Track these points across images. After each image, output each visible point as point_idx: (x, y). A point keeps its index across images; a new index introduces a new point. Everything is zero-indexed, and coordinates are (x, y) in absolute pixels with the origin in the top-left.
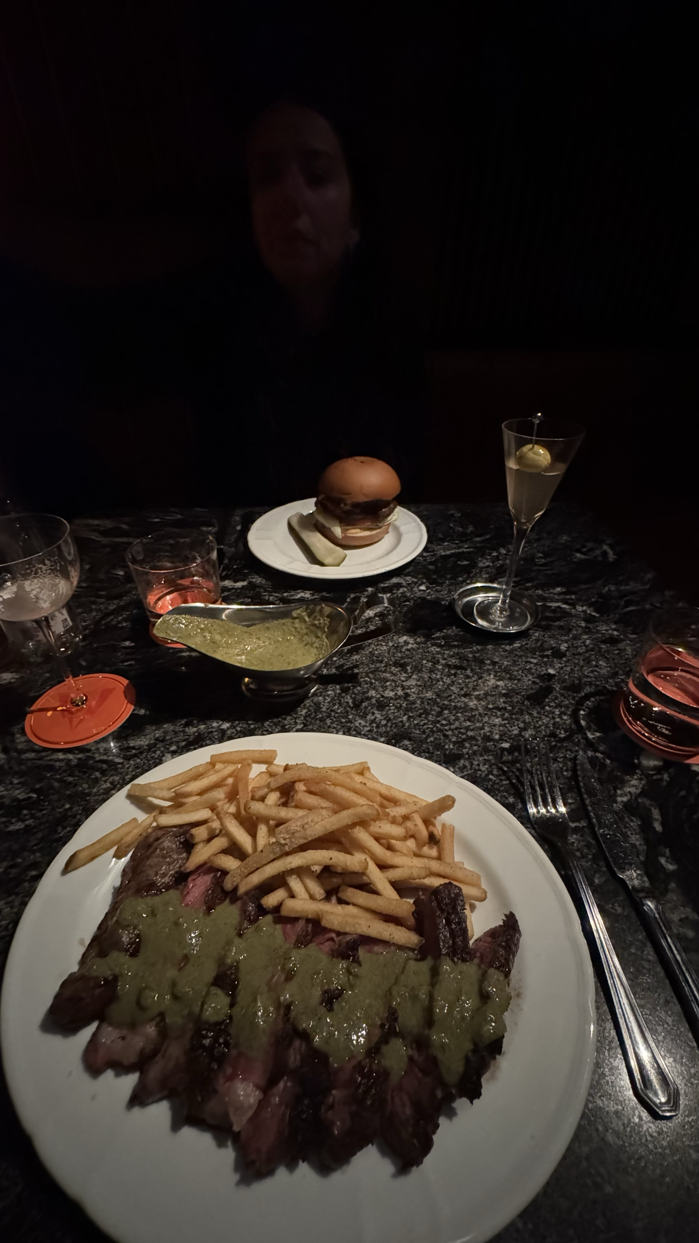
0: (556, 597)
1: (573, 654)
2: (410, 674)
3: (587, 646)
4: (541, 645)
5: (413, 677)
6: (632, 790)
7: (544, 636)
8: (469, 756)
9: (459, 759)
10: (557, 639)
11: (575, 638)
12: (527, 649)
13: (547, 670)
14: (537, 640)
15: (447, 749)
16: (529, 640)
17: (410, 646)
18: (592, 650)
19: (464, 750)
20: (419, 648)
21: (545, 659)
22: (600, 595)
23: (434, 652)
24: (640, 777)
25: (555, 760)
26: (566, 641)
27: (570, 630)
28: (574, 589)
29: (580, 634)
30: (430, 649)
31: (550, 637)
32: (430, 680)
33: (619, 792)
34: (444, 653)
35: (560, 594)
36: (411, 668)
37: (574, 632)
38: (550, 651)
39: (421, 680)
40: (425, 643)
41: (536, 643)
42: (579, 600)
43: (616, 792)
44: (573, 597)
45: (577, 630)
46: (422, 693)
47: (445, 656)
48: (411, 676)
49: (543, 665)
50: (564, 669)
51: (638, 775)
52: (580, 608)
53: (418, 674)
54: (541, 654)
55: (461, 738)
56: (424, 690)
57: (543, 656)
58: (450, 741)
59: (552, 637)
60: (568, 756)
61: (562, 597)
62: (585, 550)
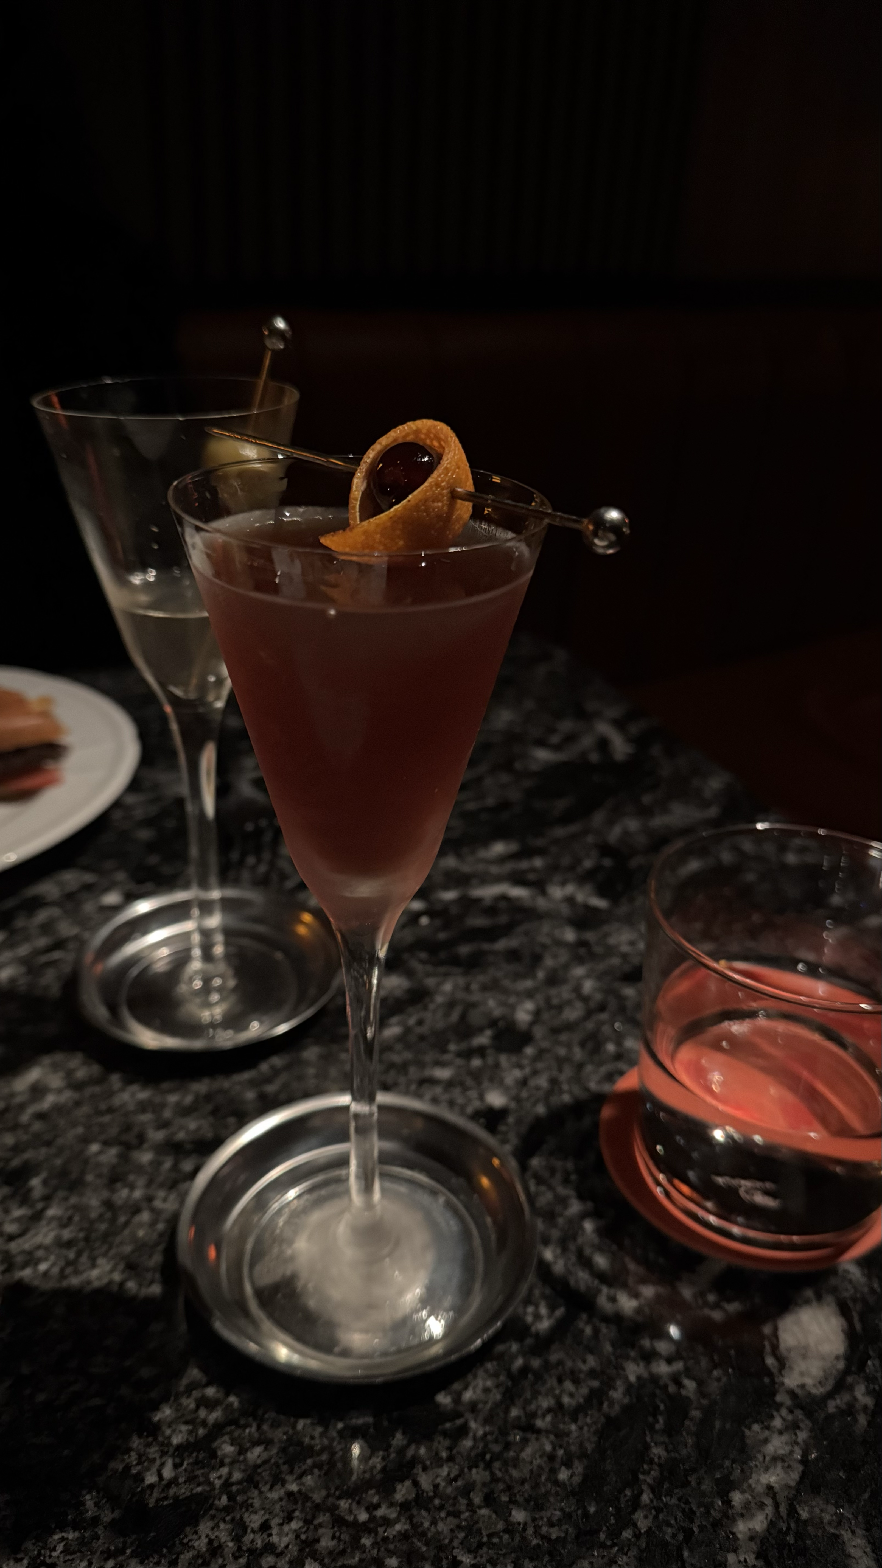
0: (494, 870)
1: (555, 1031)
2: (40, 1206)
3: (585, 999)
4: (463, 1017)
5: (51, 1212)
6: (773, 1478)
7: (467, 988)
8: (231, 1498)
9: (194, 1521)
10: (506, 992)
11: (553, 980)
12: (422, 1038)
13: (481, 1097)
14: (451, 1005)
15: (152, 1486)
16: (425, 1008)
17: (49, 1101)
18: (602, 1008)
19: (213, 1475)
20: (78, 1104)
21: (476, 1062)
22: (605, 850)
23: (131, 1107)
24: (790, 1417)
25: (528, 1428)
26: (530, 994)
27: (537, 959)
28: (539, 842)
29: (566, 967)
30: (117, 1101)
31: (484, 988)
32: (108, 1215)
33: (737, 1498)
34: (163, 1105)
35: (502, 859)
36: (45, 1183)
37: (549, 962)
38: (489, 1033)
39: (76, 1218)
40: (100, 1080)
41: (447, 1015)
42: (554, 869)
43: (728, 1503)
44: (538, 862)
45: (555, 956)
46: (77, 1272)
47: (167, 1114)
48: (43, 1210)
49: (469, 1082)
50: (532, 1083)
51: (784, 1412)
52: (557, 892)
53: (66, 1199)
54: (464, 1046)
55: (204, 1423)
56: (84, 1259)
57: (468, 1054)
58: (165, 1449)
59: (492, 987)
60: (566, 1400)
61: (509, 867)
62: (555, 739)
